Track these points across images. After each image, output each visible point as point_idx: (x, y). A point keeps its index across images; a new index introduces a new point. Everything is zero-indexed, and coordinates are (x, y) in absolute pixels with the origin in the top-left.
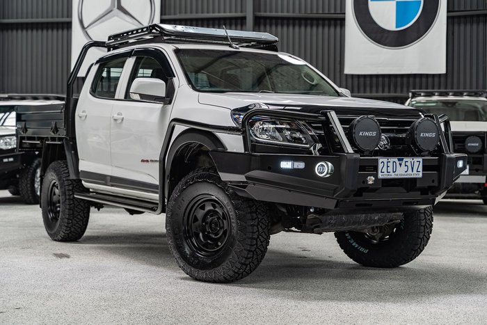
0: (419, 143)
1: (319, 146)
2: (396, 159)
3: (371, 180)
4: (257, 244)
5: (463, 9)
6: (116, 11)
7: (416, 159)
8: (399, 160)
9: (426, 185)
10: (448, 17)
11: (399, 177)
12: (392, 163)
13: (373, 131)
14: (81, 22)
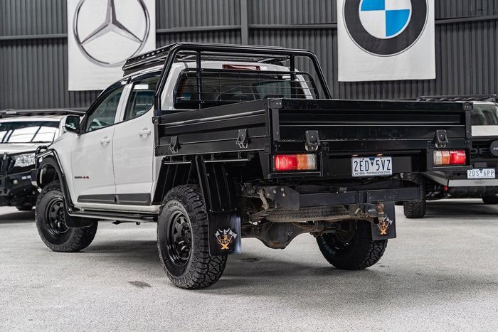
5: (449, 17)
6: (111, 25)
10: (436, 25)
14: (77, 37)
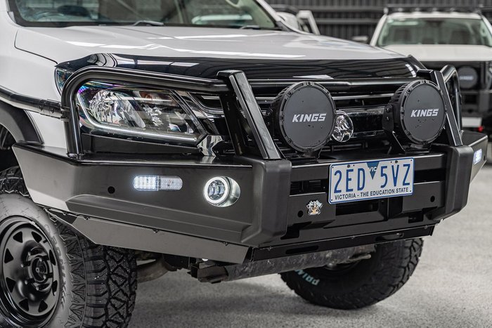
0: (409, 129)
1: (216, 139)
2: (363, 165)
3: (315, 208)
4: (106, 314)
7: (402, 161)
8: (370, 165)
9: (419, 207)
11: (370, 197)
12: (356, 171)
13: (319, 113)
